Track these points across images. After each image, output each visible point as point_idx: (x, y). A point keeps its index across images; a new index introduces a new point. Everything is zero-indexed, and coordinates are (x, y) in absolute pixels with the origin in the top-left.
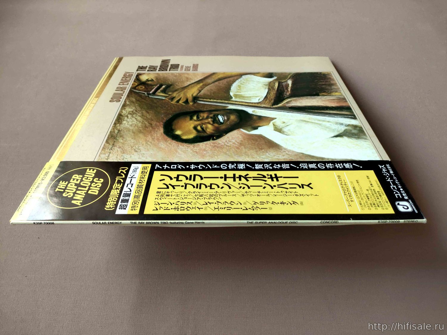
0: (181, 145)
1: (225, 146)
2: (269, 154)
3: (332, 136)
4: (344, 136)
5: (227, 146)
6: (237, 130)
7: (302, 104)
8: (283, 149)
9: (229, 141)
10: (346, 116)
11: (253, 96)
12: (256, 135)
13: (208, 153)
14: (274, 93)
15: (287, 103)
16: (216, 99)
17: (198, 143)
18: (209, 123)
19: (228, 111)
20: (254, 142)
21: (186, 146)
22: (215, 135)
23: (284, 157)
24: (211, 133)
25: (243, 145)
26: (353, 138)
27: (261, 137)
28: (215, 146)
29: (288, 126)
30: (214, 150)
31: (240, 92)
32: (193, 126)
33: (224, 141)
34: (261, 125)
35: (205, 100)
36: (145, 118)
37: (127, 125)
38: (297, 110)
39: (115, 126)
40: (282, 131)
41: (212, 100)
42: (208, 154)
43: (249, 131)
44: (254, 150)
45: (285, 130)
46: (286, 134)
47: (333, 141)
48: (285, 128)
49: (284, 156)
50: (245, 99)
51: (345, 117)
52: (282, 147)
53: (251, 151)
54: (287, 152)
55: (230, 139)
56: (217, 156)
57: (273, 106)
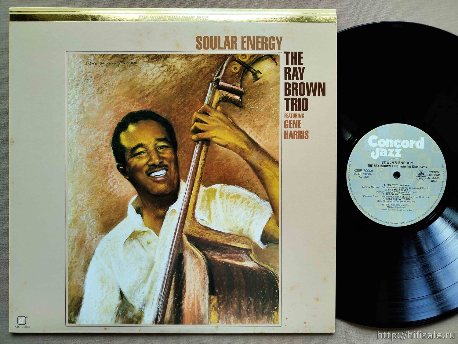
0: (109, 133)
1: (106, 178)
2: (93, 221)
3: (122, 290)
4: (121, 301)
5: (107, 180)
6: (136, 191)
7: (190, 270)
8: (101, 236)
9: (115, 182)
10: (160, 314)
11: (210, 213)
12: (127, 211)
13: (96, 162)
14: (219, 240)
15: (193, 253)
16: (204, 168)
17: (112, 150)
18: (150, 160)
19: (175, 181)
20: (113, 208)
21: (108, 138)
22: (126, 167)
23: (88, 236)
24: (131, 163)
25: (108, 196)
26: (119, 309)
27: (122, 215)
28: (106, 168)
29: (143, 247)
30: (100, 167)
31: (221, 197)
32: (144, 142)
33: (115, 177)
34: (144, 217)
35: (203, 153)
36: (160, 87)
37: (145, 69)
38: (175, 261)
39: (144, 57)
40: (132, 239)
41: (201, 162)
42: (94, 162)
43: (133, 204)
44: (100, 207)
45: (135, 242)
46: (127, 242)
47: (113, 288)
48: (138, 243)
49: (90, 235)
50: (203, 201)
51: (158, 312)
52: (104, 236)
53: (99, 204)
54: (95, 239)
55: (119, 183)
56: (91, 171)
57: (186, 235)
